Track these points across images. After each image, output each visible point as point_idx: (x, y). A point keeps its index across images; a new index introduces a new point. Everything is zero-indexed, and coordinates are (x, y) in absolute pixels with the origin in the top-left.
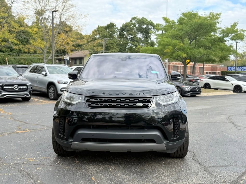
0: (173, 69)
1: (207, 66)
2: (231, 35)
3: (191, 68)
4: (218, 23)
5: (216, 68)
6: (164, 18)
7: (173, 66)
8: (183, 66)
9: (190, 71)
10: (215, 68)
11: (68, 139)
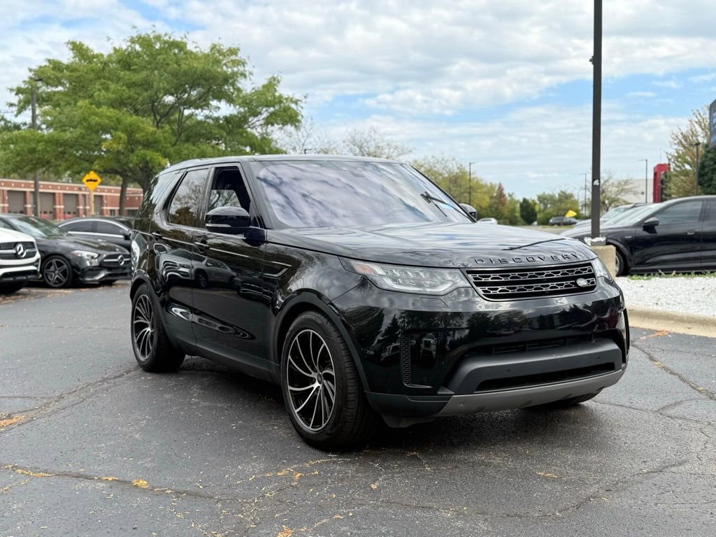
0: (8, 203)
1: (111, 192)
2: (267, 110)
3: (64, 199)
4: (243, 75)
5: (137, 198)
6: (74, 44)
7: (9, 191)
8: (31, 192)
9: (62, 207)
10: (135, 197)
11: (438, 390)
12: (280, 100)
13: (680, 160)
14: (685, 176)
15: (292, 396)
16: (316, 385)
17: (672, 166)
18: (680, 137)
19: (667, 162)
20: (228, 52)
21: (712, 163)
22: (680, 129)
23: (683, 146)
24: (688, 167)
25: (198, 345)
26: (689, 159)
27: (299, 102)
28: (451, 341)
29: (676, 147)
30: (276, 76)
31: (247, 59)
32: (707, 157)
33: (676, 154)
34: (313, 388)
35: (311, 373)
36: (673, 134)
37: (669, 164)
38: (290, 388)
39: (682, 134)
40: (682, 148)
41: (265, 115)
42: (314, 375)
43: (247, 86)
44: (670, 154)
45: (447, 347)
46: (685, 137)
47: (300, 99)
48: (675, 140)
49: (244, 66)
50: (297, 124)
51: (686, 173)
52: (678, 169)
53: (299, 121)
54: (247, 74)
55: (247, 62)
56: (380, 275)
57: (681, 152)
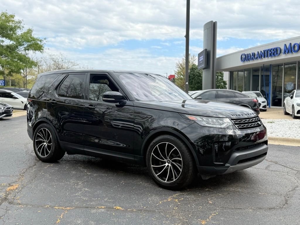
2: (27, 44)
11: (225, 164)
12: (34, 39)
13: (179, 74)
14: (181, 80)
15: (153, 169)
16: (167, 164)
17: (176, 76)
18: (179, 65)
19: (174, 74)
20: (10, 17)
21: (193, 76)
22: (179, 62)
23: (181, 69)
24: (182, 77)
25: (85, 150)
26: (182, 74)
27: (42, 41)
28: (225, 145)
29: (178, 69)
30: (30, 29)
31: (22, 21)
32: (191, 73)
33: (178, 72)
34: (165, 166)
35: (164, 160)
36: (177, 64)
37: (175, 75)
38: (152, 166)
39: (180, 64)
40: (180, 70)
41: (25, 46)
42: (165, 160)
43: (19, 32)
44: (176, 71)
45: (223, 148)
46: (181, 65)
47: (43, 40)
48: (178, 66)
49: (20, 24)
50: (41, 51)
51: (181, 79)
52: (178, 77)
53: (43, 50)
54: (21, 27)
55: (22, 22)
56: (200, 121)
57: (179, 71)
